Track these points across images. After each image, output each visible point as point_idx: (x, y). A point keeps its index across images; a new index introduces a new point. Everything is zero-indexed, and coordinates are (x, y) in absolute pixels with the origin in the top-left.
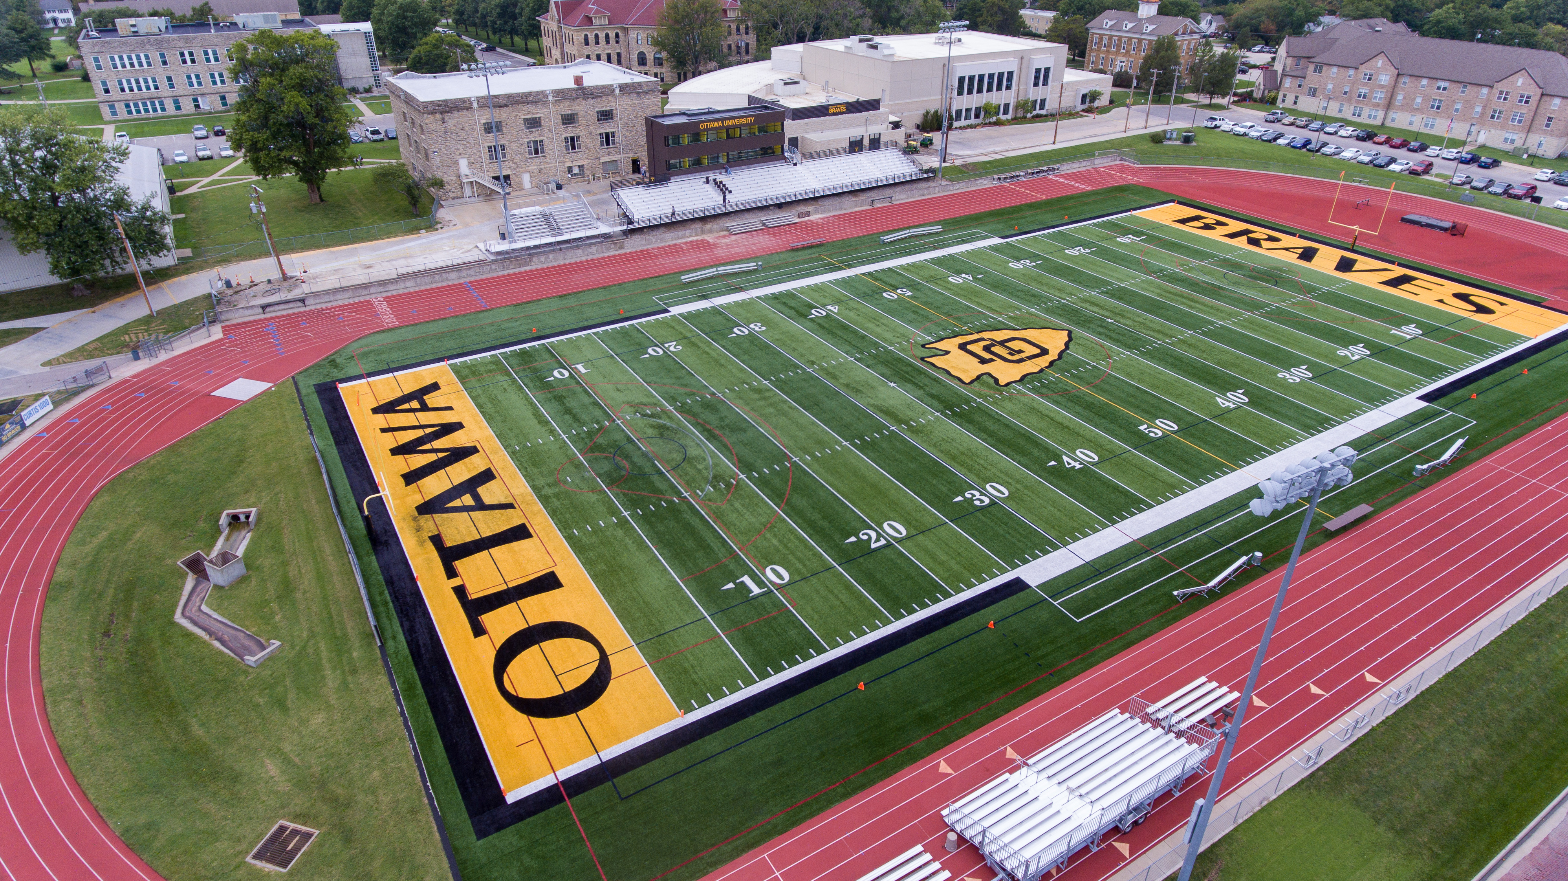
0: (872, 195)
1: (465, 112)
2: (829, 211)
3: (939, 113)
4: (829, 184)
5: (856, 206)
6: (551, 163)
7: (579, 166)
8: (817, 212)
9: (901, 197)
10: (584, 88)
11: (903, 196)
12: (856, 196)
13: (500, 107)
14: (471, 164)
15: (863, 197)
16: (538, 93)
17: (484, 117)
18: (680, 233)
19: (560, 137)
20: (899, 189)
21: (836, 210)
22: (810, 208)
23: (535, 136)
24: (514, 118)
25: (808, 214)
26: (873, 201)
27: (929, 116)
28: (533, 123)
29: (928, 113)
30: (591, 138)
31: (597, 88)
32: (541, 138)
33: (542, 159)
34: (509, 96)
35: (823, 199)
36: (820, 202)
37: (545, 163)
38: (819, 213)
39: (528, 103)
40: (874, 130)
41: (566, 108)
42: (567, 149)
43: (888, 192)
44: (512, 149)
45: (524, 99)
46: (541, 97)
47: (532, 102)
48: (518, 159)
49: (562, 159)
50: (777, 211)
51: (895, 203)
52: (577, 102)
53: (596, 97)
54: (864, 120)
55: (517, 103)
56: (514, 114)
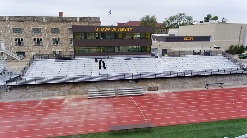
0: (208, 80)
1: (3, 22)
2: (173, 88)
3: (238, 47)
4: (176, 70)
5: (194, 86)
6: (45, 49)
7: (59, 52)
8: (164, 88)
9: (229, 84)
10: (62, 18)
11: (231, 83)
12: (195, 80)
13: (20, 21)
14: (6, 45)
15: (200, 81)
16: (39, 17)
17: (13, 25)
18: (50, 92)
19: (50, 38)
20: (227, 78)
21: (178, 88)
22: (158, 85)
23: (37, 36)
24: (27, 28)
25: (156, 89)
26: (208, 85)
27: (233, 48)
28: (37, 31)
29: (232, 46)
30: (65, 40)
31: (69, 18)
32: (41, 37)
33: (40, 47)
34: (25, 17)
35: (170, 80)
36: (168, 81)
37: (42, 48)
38: (165, 89)
39: (34, 21)
40: (207, 49)
41: (53, 25)
42: (54, 43)
43: (219, 80)
44: (26, 41)
45: (32, 19)
46: (40, 19)
47: (36, 21)
48: (29, 45)
49: (51, 47)
50: (134, 83)
51: (225, 88)
52: (59, 23)
53: (68, 22)
54: (202, 45)
55: (29, 21)
56: (27, 26)
